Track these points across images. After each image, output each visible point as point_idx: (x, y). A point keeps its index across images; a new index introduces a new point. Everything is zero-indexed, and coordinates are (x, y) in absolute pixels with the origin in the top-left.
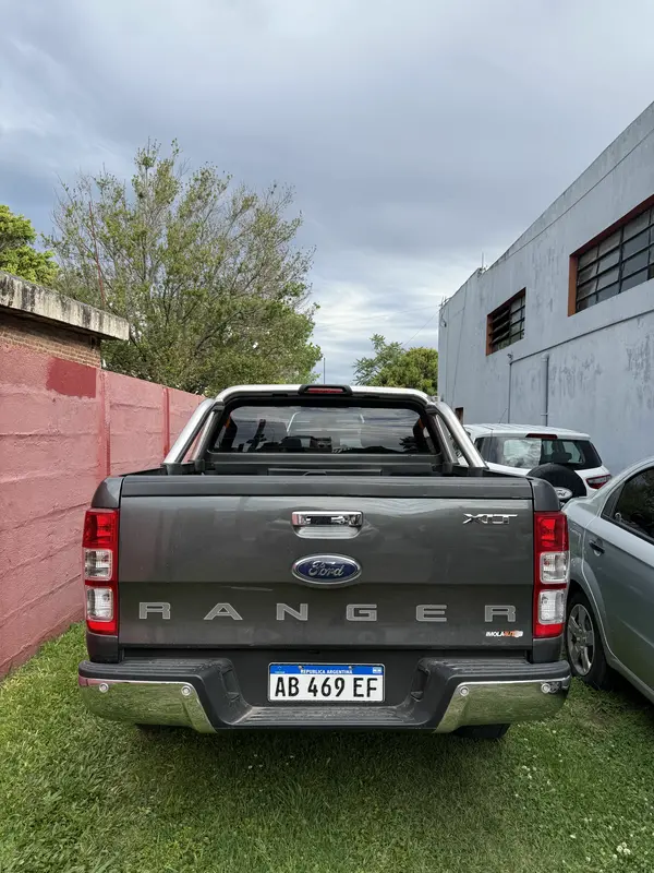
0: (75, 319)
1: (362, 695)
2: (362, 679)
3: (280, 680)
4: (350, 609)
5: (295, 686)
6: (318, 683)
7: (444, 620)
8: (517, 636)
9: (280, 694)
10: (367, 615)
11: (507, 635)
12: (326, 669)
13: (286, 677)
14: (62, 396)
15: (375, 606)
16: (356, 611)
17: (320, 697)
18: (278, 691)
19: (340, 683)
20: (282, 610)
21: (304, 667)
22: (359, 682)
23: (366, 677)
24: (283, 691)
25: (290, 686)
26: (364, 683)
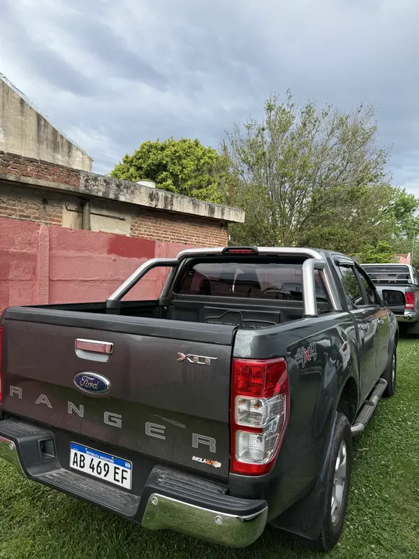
0: (203, 212)
1: (118, 481)
2: (119, 469)
3: (76, 454)
4: (107, 414)
5: (83, 461)
6: (95, 463)
7: (164, 438)
8: (216, 466)
9: (75, 464)
10: (115, 422)
11: (208, 463)
12: (100, 454)
13: (79, 453)
14: (121, 258)
15: (120, 416)
16: (110, 417)
17: (95, 474)
18: (74, 462)
19: (106, 467)
20: (71, 406)
21: (89, 450)
22: (117, 471)
23: (122, 468)
24: (77, 462)
25: (81, 460)
26: (119, 472)
